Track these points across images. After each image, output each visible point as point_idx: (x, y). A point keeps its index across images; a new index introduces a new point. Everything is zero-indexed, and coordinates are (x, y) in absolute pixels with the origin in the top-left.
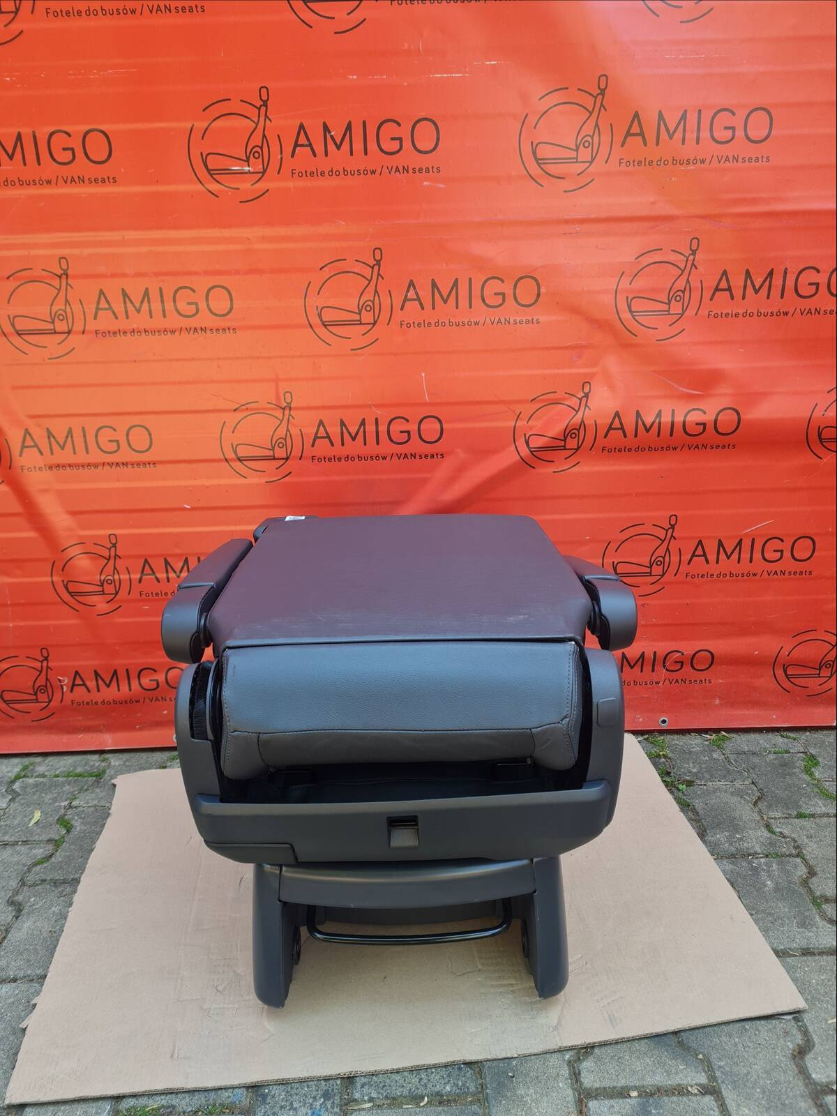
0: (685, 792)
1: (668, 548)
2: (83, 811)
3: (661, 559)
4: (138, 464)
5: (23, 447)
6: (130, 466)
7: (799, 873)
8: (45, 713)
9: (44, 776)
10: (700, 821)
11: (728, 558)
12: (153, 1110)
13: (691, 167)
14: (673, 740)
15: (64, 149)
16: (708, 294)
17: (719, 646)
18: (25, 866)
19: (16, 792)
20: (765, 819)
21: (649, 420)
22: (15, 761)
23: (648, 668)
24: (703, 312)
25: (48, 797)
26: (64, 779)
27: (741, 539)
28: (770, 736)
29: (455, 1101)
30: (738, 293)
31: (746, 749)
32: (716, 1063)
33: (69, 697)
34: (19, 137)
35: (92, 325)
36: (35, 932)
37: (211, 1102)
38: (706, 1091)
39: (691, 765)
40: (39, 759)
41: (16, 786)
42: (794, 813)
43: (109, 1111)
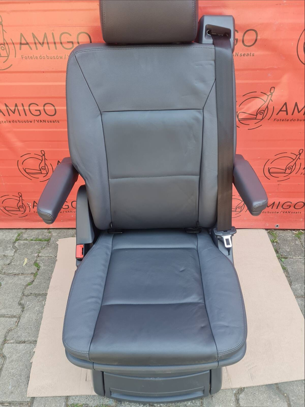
0: (285, 262)
1: (295, 163)
2: (44, 259)
3: (291, 167)
4: (51, 122)
6: (47, 122)
8: (23, 215)
10: (289, 277)
12: (80, 405)
14: (280, 233)
18: (24, 286)
19: (16, 248)
22: (15, 231)
25: (29, 251)
26: (35, 242)
32: (291, 398)
33: (32, 210)
36: (30, 319)
37: (101, 403)
39: (287, 247)
40: (24, 231)
41: (16, 244)
43: (64, 405)
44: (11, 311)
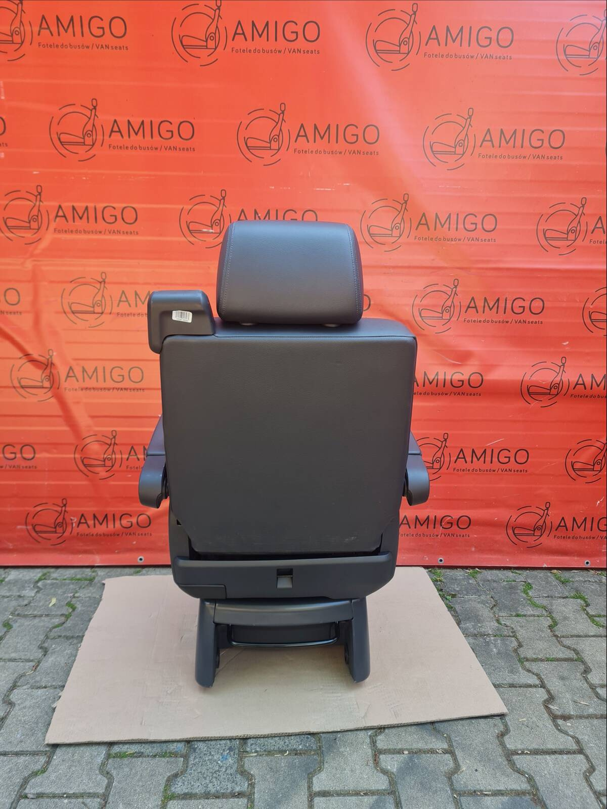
0: (451, 601)
1: (443, 453)
2: (82, 599)
3: (439, 459)
4: (134, 389)
5: (68, 376)
6: (129, 390)
7: (513, 645)
8: (60, 540)
9: (56, 579)
10: (458, 616)
11: (478, 460)
12: (130, 754)
13: (453, 243)
14: (447, 572)
15: (111, 216)
16: (463, 310)
17: (474, 514)
18: (48, 628)
19: (40, 588)
20: (497, 616)
21: (431, 377)
22: (39, 570)
23: (431, 526)
24: (461, 319)
25: (60, 591)
26: (69, 581)
27: (485, 450)
28: (505, 572)
29: (304, 754)
30: (480, 310)
31: (490, 578)
32: (454, 739)
33: (76, 530)
34: (87, 208)
35: (115, 310)
36: (56, 663)
37: (164, 751)
38: (445, 752)
39: (456, 586)
40: (52, 570)
41: (40, 584)
42: (514, 614)
43: (105, 754)
44: (26, 655)
